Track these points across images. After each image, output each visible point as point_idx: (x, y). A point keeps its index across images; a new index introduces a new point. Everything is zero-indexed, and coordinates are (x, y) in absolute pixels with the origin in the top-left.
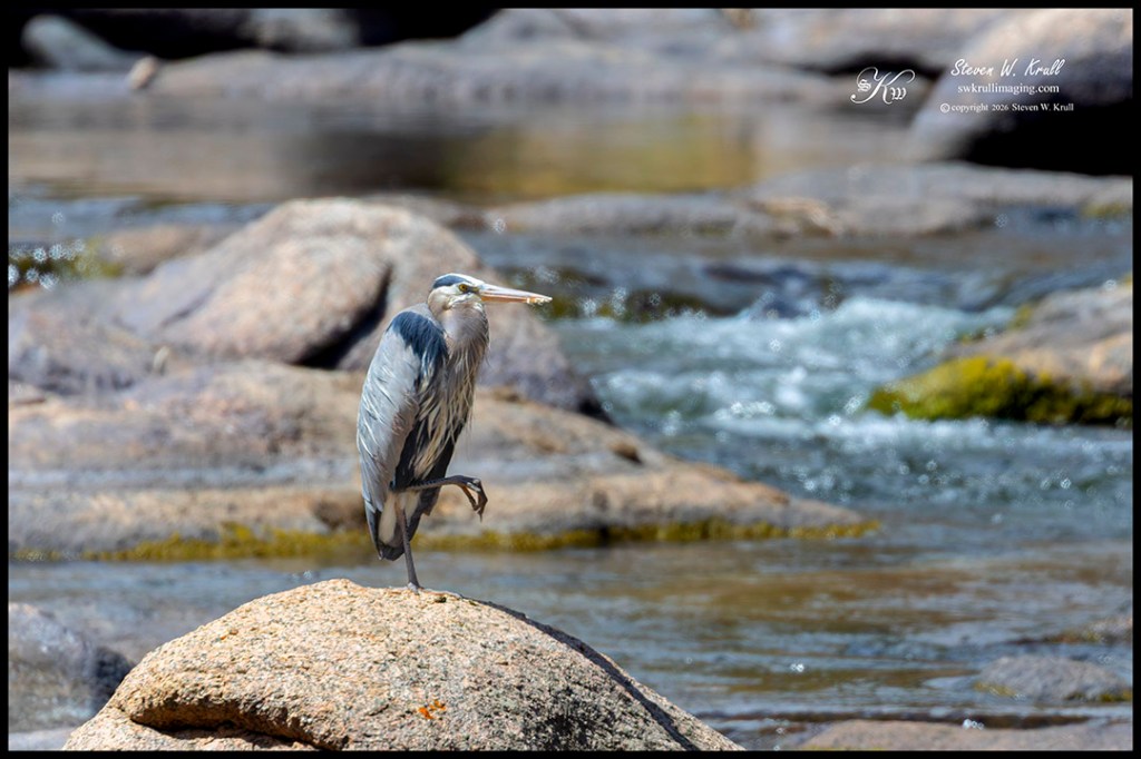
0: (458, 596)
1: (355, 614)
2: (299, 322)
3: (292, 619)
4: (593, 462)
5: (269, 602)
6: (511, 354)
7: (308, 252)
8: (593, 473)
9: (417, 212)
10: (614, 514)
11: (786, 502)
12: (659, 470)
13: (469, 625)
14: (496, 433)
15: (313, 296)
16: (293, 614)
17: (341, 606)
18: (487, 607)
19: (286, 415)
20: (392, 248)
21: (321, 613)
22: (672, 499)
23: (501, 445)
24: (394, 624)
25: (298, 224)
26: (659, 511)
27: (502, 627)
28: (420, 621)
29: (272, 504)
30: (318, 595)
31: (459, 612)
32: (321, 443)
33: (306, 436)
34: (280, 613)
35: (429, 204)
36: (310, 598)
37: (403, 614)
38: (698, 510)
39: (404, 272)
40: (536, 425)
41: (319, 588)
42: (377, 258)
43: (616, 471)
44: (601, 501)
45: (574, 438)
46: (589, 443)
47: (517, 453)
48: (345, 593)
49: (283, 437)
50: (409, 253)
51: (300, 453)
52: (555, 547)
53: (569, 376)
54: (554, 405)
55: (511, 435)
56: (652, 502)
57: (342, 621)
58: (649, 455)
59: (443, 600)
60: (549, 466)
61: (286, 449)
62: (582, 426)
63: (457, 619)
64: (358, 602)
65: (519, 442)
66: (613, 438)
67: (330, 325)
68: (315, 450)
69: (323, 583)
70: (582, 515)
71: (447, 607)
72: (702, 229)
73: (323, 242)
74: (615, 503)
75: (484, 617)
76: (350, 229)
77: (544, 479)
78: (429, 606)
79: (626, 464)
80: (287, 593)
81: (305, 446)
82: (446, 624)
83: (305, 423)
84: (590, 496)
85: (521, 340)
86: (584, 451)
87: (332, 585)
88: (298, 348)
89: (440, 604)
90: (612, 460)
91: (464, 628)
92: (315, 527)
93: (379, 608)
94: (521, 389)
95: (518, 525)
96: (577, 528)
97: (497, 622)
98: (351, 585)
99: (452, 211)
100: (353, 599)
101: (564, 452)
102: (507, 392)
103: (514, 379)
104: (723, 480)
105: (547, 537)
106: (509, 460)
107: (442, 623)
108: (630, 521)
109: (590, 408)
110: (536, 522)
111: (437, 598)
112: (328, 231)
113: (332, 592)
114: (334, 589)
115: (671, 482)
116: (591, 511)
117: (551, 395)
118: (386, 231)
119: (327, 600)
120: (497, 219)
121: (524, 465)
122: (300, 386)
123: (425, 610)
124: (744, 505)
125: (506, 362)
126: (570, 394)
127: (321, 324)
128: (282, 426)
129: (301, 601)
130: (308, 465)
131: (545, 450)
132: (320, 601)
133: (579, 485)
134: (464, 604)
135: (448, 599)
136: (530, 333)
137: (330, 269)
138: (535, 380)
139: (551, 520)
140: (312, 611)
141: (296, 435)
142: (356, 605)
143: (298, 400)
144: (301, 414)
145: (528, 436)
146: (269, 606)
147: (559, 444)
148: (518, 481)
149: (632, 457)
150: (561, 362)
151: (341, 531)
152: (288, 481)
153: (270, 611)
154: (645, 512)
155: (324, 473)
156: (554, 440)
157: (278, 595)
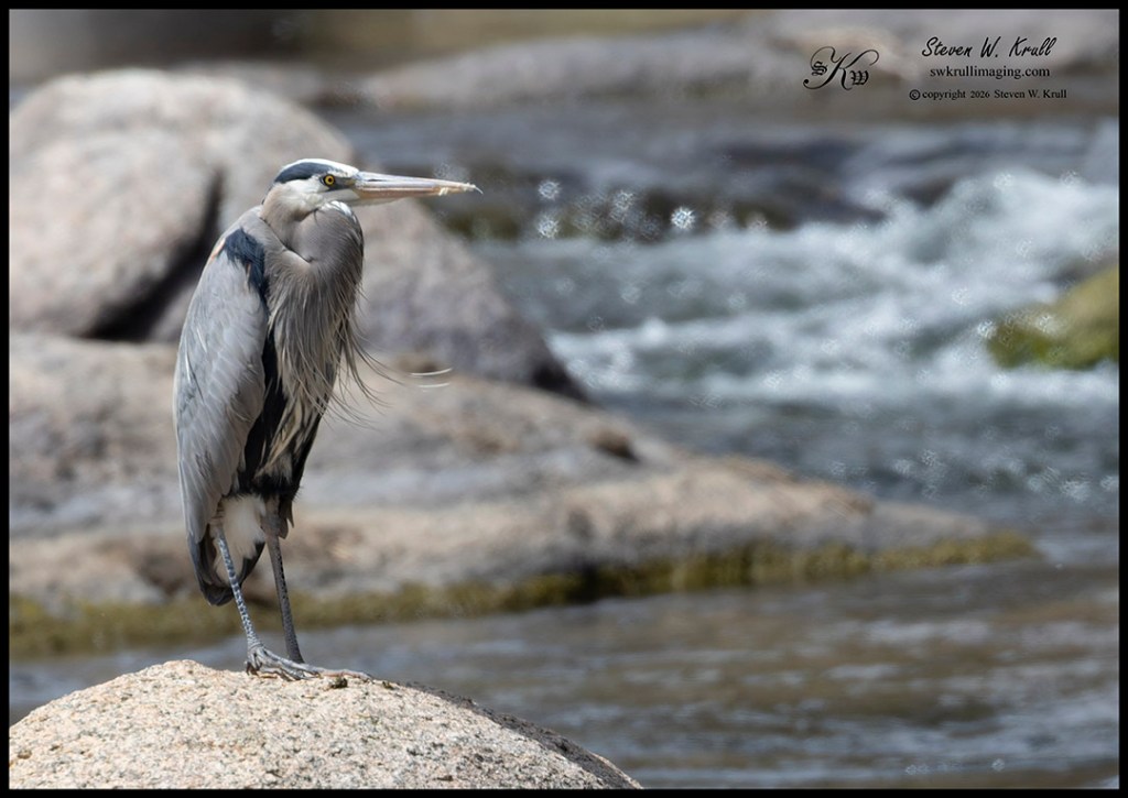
0: (366, 677)
1: (210, 713)
2: (87, 269)
3: (113, 727)
4: (562, 463)
5: (74, 703)
6: (419, 300)
7: (90, 158)
8: (564, 482)
9: (255, 85)
10: (603, 544)
12: (666, 470)
13: (386, 721)
14: (407, 427)
15: (105, 227)
16: (114, 720)
17: (187, 702)
18: (411, 691)
19: (80, 418)
20: (221, 144)
21: (156, 717)
22: (691, 515)
23: (417, 445)
24: (271, 726)
25: (71, 114)
26: (672, 535)
27: (437, 721)
28: (310, 719)
29: (71, 561)
30: (149, 687)
31: (369, 701)
32: (138, 460)
33: (114, 450)
34: (93, 719)
35: (272, 75)
36: (136, 693)
37: (283, 709)
38: (732, 531)
39: (243, 179)
40: (468, 409)
41: (149, 677)
42: (198, 162)
43: (600, 476)
44: (580, 525)
45: (530, 428)
46: (554, 435)
47: (444, 456)
48: (190, 682)
49: (78, 454)
50: (247, 150)
51: (106, 478)
52: (515, 604)
53: (513, 330)
54: (493, 377)
55: (431, 428)
56: (659, 521)
57: (190, 727)
58: (649, 447)
59: (342, 684)
60: (496, 473)
61: (84, 471)
62: (540, 407)
63: (367, 713)
64: (212, 696)
65: (443, 440)
66: (590, 424)
67: (134, 272)
68: (130, 470)
69: (156, 668)
70: (551, 549)
71: (350, 694)
74: (603, 527)
75: (408, 706)
77: (488, 496)
78: (323, 695)
79: (613, 464)
80: (101, 688)
81: (113, 466)
82: (351, 721)
83: (109, 429)
84: (562, 519)
85: (432, 277)
86: (547, 448)
87: (168, 671)
88: (87, 316)
89: (337, 690)
90: (592, 458)
91: (379, 727)
92: (141, 594)
93: (244, 702)
94: (441, 353)
95: (455, 570)
96: (548, 571)
97: (429, 714)
98: (198, 668)
99: (309, 81)
100: (204, 690)
101: (516, 450)
102: (418, 359)
103: (427, 340)
104: (766, 480)
105: (503, 587)
106: (432, 469)
107: (344, 720)
108: (630, 555)
109: (551, 379)
110: (482, 563)
111: (333, 681)
113: (170, 682)
114: (173, 677)
115: (687, 487)
116: (567, 541)
117: (489, 360)
118: (209, 117)
119: (163, 695)
120: (379, 88)
121: (457, 475)
122: (97, 370)
123: (315, 701)
125: (412, 313)
126: (514, 359)
127: (121, 271)
128: (75, 434)
129: (124, 699)
130: (121, 495)
131: (486, 449)
132: (152, 698)
133: (544, 502)
134: (375, 688)
135: (351, 681)
136: (446, 264)
137: (125, 183)
138: (461, 339)
139: (507, 558)
140: (143, 714)
141: (98, 449)
142: (209, 700)
143: (96, 393)
144: (103, 414)
145: (457, 428)
146: (76, 709)
147: (507, 439)
148: (447, 501)
149: (621, 452)
150: (499, 309)
151: (182, 597)
152: (92, 522)
153: (77, 717)
154: (649, 539)
155: (146, 506)
156: (497, 431)
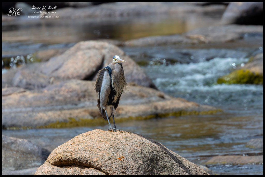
0: (126, 131)
1: (102, 137)
2: (84, 70)
3: (88, 139)
4: (154, 99)
5: (82, 135)
6: (133, 74)
7: (85, 53)
8: (154, 102)
9: (109, 43)
10: (159, 110)
11: (199, 106)
12: (169, 100)
13: (129, 138)
14: (131, 93)
15: (86, 64)
16: (88, 138)
17: (99, 135)
18: (133, 134)
19: (82, 92)
20: (104, 52)
21: (94, 137)
22: (172, 106)
23: (132, 96)
24: (111, 139)
25: (82, 47)
26: (170, 109)
27: (136, 138)
28: (117, 138)
29: (80, 113)
30: (93, 133)
31: (126, 135)
32: (90, 98)
33: (87, 96)
34: (85, 138)
35: (112, 41)
36: (91, 134)
37: (113, 136)
38: (178, 109)
39: (107, 57)
40: (140, 91)
41: (93, 131)
42: (101, 54)
43: (159, 101)
44: (156, 108)
45: (149, 93)
46: (152, 95)
47: (136, 98)
48: (99, 132)
49: (81, 97)
50: (108, 52)
51: (85, 101)
52: (146, 119)
53: (147, 79)
54: (144, 86)
55: (134, 93)
56: (168, 107)
57: (99, 139)
58: (166, 96)
59: (122, 133)
60: (144, 100)
61: (82, 100)
62: (150, 91)
63: (126, 137)
64: (103, 134)
65: (136, 95)
66: (158, 93)
67: (91, 70)
68: (89, 100)
69: (94, 130)
70: (152, 111)
71: (123, 134)
72: (175, 43)
73: (88, 51)
74: (159, 108)
75: (132, 136)
76: (94, 48)
77: (142, 103)
78: (119, 134)
79: (161, 99)
80: (86, 133)
81: (87, 99)
82: (123, 138)
83: (86, 93)
84: (153, 107)
85: (135, 71)
86: (151, 97)
87: (96, 131)
88: (83, 76)
89: (122, 134)
90: (158, 98)
91: (127, 139)
92: (90, 118)
93: (107, 135)
94: (136, 83)
95: (137, 114)
96: (151, 115)
97: (135, 137)
98: (101, 130)
99: (117, 42)
100: (101, 134)
101: (147, 97)
102: (133, 83)
103: (134, 81)
104: (184, 101)
105: (144, 117)
106: (134, 100)
107: (122, 138)
108: (163, 112)
109: (152, 86)
110: (141, 114)
111: (121, 132)
112: (89, 48)
113: (96, 132)
114: (97, 131)
115: (172, 102)
116: (154, 110)
117: (143, 84)
118: (103, 47)
119: (95, 134)
120: (127, 43)
121: (138, 100)
122: (85, 85)
123: (118, 135)
124: (189, 107)
125: (132, 77)
126: (147, 83)
127: (89, 70)
128: (81, 94)
129: (89, 135)
130: (88, 103)
131: (142, 97)
132: (94, 135)
133: (151, 105)
134: (127, 133)
135: (123, 132)
136: (137, 69)
137: (90, 57)
138: (139, 81)
139: (145, 113)
140: (92, 137)
141: (84, 96)
142: (102, 135)
143: (84, 88)
144: (86, 91)
145: (138, 94)
146: (82, 136)
147: (145, 95)
148: (136, 104)
149: (162, 97)
150: (145, 76)
151: (96, 118)
152: (83, 107)
153: (82, 137)
154: (166, 110)
155: (91, 105)
156: (144, 94)
157: (84, 133)
